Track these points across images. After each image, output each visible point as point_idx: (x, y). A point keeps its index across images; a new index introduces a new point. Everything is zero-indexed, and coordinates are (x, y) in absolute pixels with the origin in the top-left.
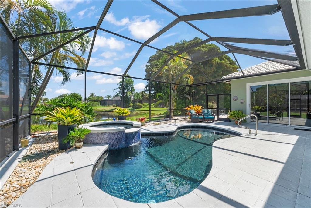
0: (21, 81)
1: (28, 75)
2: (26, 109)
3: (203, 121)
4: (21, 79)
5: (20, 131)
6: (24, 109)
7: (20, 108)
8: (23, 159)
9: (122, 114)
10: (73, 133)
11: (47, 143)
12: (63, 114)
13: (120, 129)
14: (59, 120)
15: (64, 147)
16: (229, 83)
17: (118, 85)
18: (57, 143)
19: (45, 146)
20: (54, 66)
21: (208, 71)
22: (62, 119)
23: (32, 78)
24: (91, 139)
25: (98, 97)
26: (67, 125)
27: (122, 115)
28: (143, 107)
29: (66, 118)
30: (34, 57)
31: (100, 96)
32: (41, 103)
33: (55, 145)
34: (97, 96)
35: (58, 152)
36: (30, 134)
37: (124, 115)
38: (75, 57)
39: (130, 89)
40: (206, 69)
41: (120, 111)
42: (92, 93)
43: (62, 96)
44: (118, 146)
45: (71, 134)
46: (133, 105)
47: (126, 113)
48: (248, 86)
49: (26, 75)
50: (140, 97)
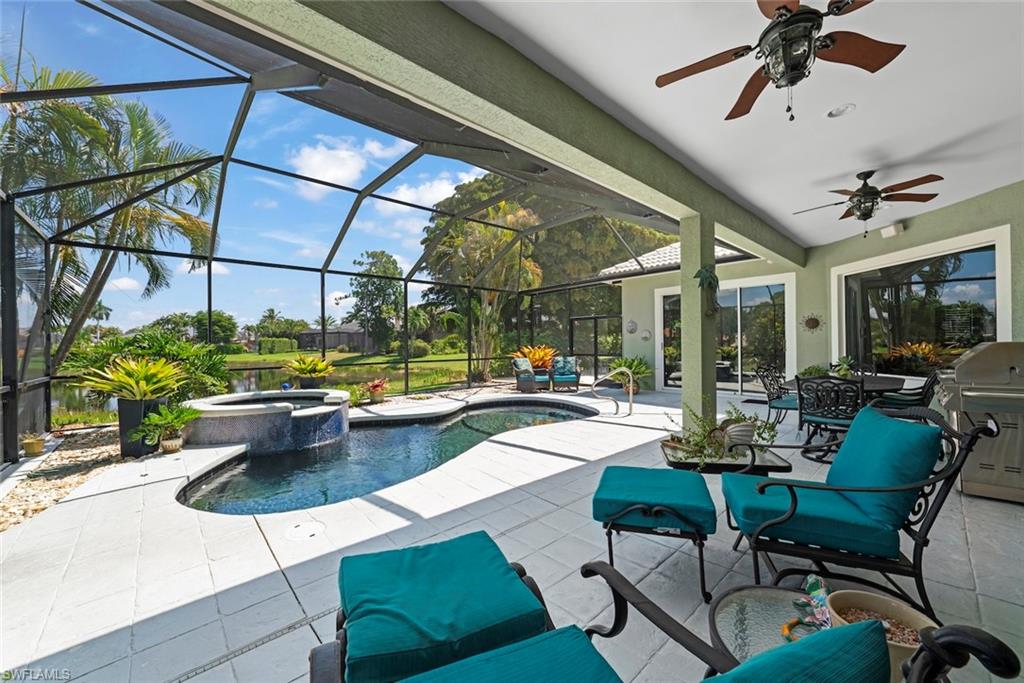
0: (21, 289)
1: (41, 271)
2: (37, 364)
3: (545, 387)
4: (22, 283)
5: (23, 423)
6: (30, 366)
7: (20, 361)
8: (30, 477)
9: (310, 372)
10: (154, 418)
11: (95, 447)
12: (129, 374)
13: (275, 407)
14: (121, 387)
15: (134, 451)
16: (619, 284)
17: (352, 285)
18: (119, 446)
19: (90, 453)
20: (118, 249)
21: (594, 249)
22: (128, 387)
23: (54, 279)
24: (205, 433)
25: (290, 323)
26: (141, 400)
27: (308, 375)
28: (433, 353)
29: (137, 383)
30: (60, 224)
31: (300, 319)
32: (93, 344)
33: (114, 449)
34: (287, 321)
35: (118, 462)
36: (48, 429)
37: (313, 375)
38: (179, 217)
39: (393, 297)
40: (589, 243)
41: (303, 366)
42: (272, 311)
43: (167, 321)
44: (271, 447)
45: (149, 420)
46: (401, 346)
47: (320, 371)
48: (659, 293)
49: (35, 270)
50: (422, 322)
